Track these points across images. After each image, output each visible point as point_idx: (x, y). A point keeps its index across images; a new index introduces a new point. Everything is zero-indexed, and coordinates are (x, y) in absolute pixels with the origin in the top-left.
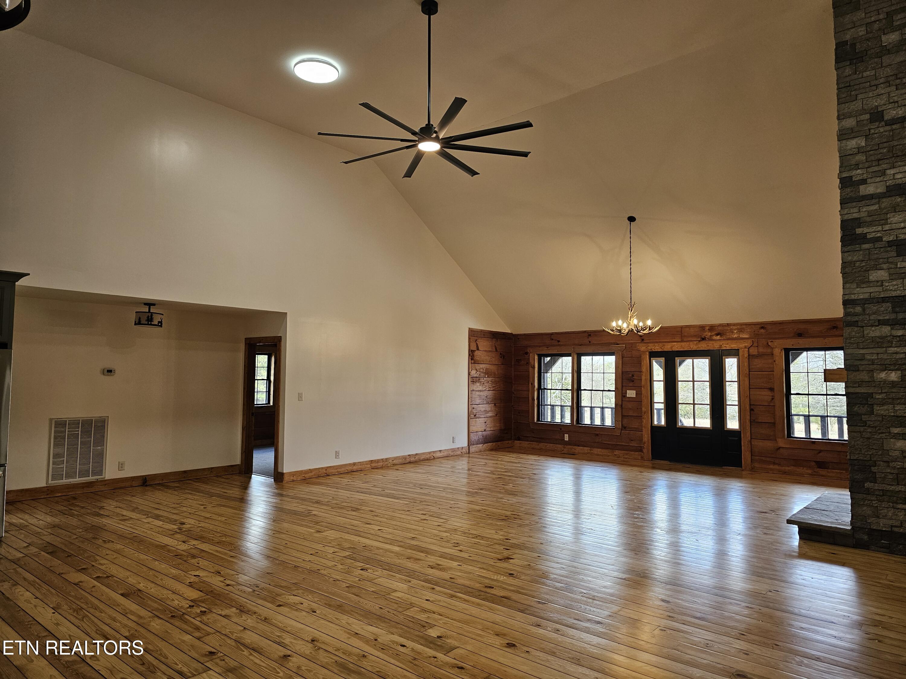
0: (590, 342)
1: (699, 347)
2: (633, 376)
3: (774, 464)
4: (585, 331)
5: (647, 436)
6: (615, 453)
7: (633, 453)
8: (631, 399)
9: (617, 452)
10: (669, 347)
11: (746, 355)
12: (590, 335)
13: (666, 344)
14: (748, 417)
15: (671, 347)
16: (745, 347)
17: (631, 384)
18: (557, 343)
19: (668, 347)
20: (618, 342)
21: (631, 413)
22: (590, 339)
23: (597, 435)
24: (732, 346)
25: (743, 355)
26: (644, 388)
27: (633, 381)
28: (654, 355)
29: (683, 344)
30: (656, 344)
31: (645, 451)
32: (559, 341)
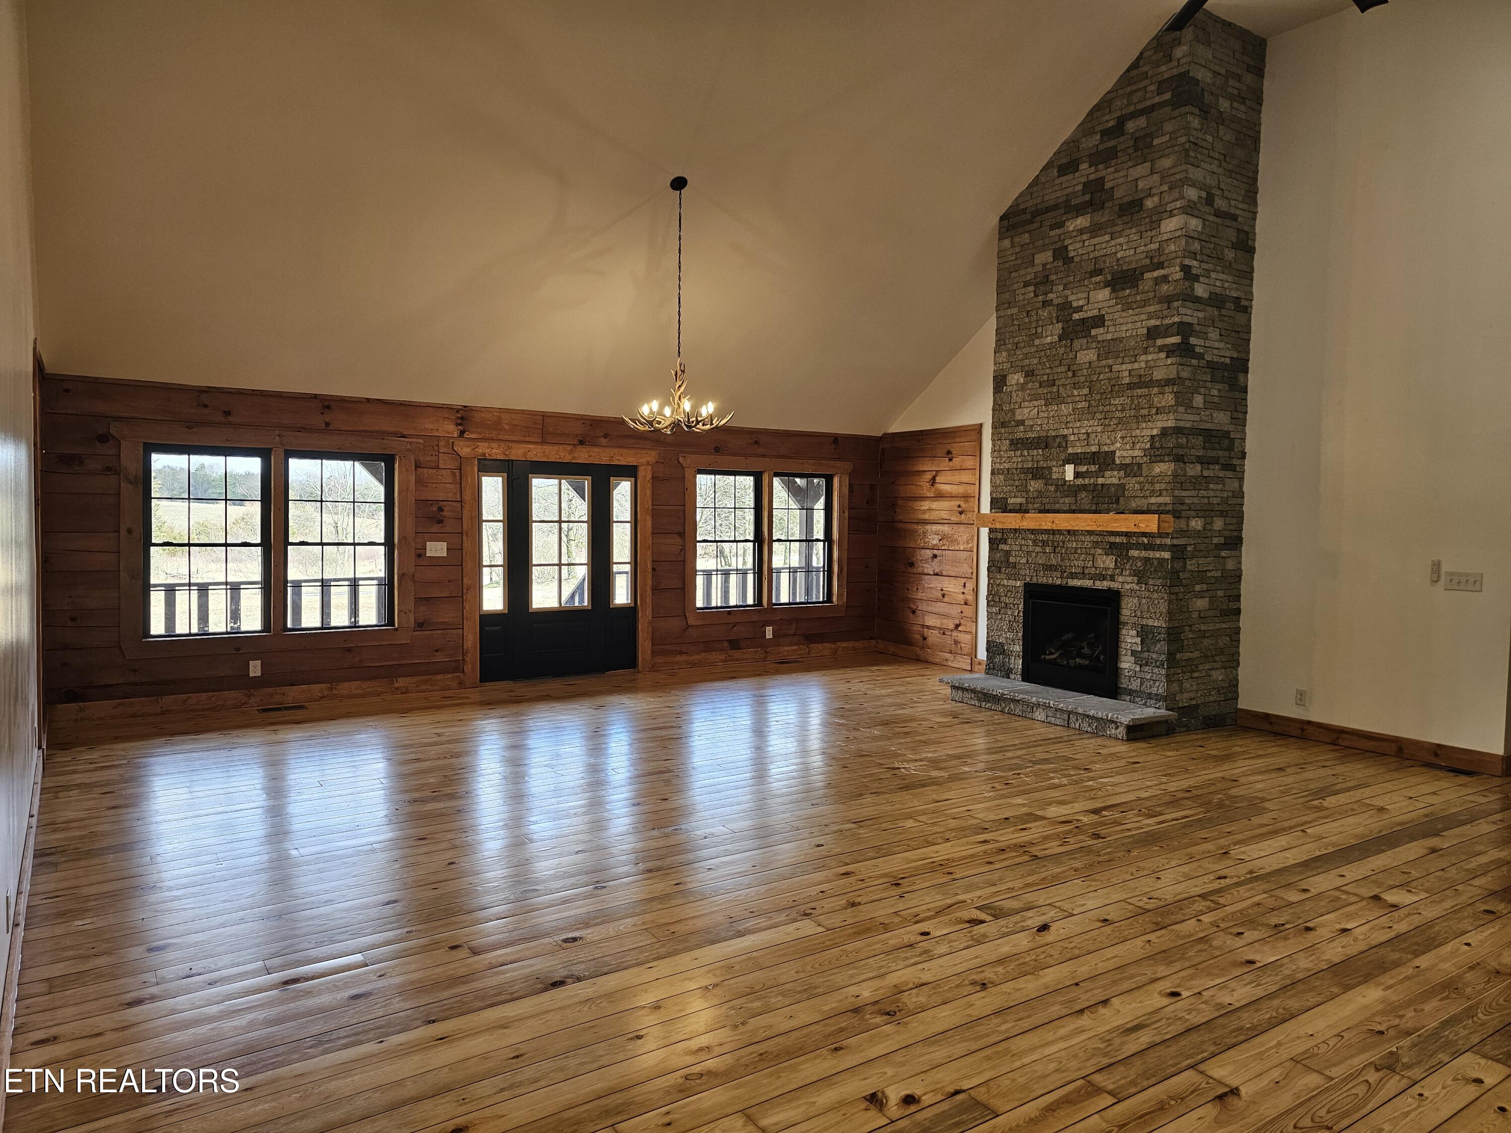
0: (327, 424)
1: (574, 458)
2: (441, 509)
3: (681, 653)
4: (315, 396)
5: (471, 638)
6: (397, 685)
7: (439, 677)
8: (436, 562)
9: (401, 682)
10: (520, 452)
11: (649, 476)
12: (328, 407)
13: (513, 445)
14: (649, 583)
15: (525, 454)
16: (648, 463)
17: (435, 528)
18: (222, 419)
19: (518, 453)
20: (405, 432)
21: (435, 593)
22: (328, 417)
23: (349, 650)
24: (630, 459)
25: (645, 477)
26: (467, 535)
27: (440, 522)
28: (489, 466)
29: (547, 448)
30: (494, 445)
31: (468, 668)
32: (227, 413)
